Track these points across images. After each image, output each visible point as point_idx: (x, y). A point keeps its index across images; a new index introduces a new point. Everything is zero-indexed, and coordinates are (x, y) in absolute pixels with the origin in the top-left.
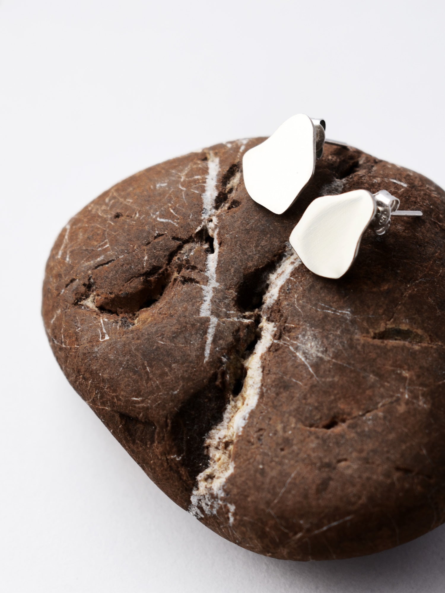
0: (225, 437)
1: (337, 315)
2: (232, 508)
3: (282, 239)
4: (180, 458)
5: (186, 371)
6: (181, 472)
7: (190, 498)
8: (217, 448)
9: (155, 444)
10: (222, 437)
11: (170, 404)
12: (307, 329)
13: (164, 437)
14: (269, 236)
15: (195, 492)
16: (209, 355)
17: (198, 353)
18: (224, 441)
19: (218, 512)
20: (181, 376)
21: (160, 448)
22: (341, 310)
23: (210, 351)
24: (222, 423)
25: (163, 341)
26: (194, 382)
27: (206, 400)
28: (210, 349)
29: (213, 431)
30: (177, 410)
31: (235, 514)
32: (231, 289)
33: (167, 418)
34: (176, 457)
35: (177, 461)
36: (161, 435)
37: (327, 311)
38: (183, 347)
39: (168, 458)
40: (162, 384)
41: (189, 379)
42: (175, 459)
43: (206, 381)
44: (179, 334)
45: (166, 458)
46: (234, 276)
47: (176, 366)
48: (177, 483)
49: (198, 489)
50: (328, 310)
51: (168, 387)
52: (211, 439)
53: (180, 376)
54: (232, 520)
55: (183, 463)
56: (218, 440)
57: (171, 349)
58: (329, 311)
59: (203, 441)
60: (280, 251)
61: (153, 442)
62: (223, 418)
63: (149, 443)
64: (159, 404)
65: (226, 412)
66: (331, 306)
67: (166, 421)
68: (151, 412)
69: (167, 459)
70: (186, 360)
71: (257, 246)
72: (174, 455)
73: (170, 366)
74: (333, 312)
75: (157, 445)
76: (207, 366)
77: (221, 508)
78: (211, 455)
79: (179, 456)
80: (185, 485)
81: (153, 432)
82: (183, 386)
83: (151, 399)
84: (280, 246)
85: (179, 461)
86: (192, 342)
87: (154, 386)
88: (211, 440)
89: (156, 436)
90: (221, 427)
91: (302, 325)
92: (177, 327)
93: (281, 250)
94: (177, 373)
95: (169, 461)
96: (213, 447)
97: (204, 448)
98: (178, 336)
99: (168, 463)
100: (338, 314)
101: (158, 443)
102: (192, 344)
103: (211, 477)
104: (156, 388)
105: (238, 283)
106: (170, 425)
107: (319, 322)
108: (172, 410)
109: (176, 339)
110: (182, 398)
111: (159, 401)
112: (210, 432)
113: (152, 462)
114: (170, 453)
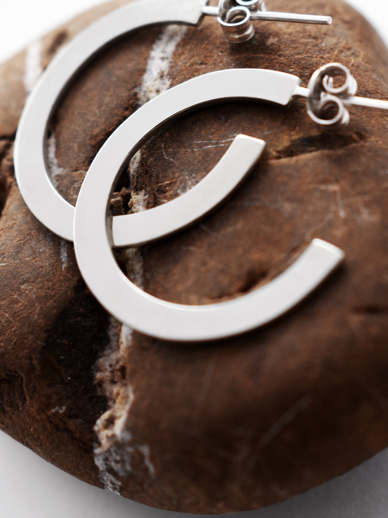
0: (117, 362)
1: (221, 147)
2: (145, 450)
3: (130, 87)
4: (64, 408)
5: (41, 288)
6: (70, 428)
7: (93, 462)
8: (113, 382)
9: (28, 402)
10: (113, 363)
11: (30, 338)
12: (186, 179)
13: (34, 387)
14: (112, 89)
15: (97, 451)
16: (66, 258)
17: (53, 261)
18: (118, 367)
19: (132, 465)
20: (36, 297)
21: (34, 405)
22: (225, 140)
23: (67, 253)
24: (111, 343)
25: (5, 262)
26: (55, 298)
27: (79, 319)
28: (67, 250)
29: (101, 360)
30: (41, 343)
31: (152, 458)
32: (80, 168)
33: (31, 359)
34: (58, 409)
35: (61, 414)
36: (31, 385)
37: (206, 147)
38: (31, 260)
39: (49, 414)
40: (14, 315)
41: (47, 297)
42: (57, 412)
43: (71, 293)
44: (23, 245)
45: (46, 415)
46: (80, 151)
47: (26, 286)
48: (70, 448)
49: (100, 444)
50: (208, 145)
51: (21, 316)
52: (102, 371)
53: (34, 296)
54: (152, 469)
55: (69, 415)
56: (109, 369)
57: (16, 267)
58: (209, 147)
59: (92, 378)
60: (131, 102)
61: (24, 400)
62: (109, 337)
63: (20, 404)
64: (15, 343)
65: (110, 327)
66: (210, 140)
67: (31, 364)
68: (8, 357)
69: (48, 417)
70: (38, 274)
71: (99, 107)
72: (54, 407)
73: (19, 289)
74: (215, 146)
75: (30, 403)
76: (68, 273)
77: (133, 458)
78: (108, 394)
79: (61, 406)
80: (81, 444)
81: (21, 385)
82: (41, 308)
83: (4, 341)
84: (130, 95)
85: (64, 413)
86: (41, 250)
87: (3, 322)
88: (101, 373)
89: (25, 390)
90: (109, 351)
91: (179, 176)
92: (19, 239)
93: (132, 99)
94: (29, 295)
95: (51, 419)
96: (107, 382)
97: (95, 386)
98: (22, 249)
99: (51, 422)
100: (222, 145)
101: (31, 398)
102: (42, 252)
103: (110, 422)
104: (6, 324)
105: (87, 158)
106: (38, 367)
107: (200, 163)
108: (34, 345)
109: (21, 253)
110: (43, 325)
111: (14, 339)
112: (96, 362)
113: (32, 430)
114: (49, 406)
